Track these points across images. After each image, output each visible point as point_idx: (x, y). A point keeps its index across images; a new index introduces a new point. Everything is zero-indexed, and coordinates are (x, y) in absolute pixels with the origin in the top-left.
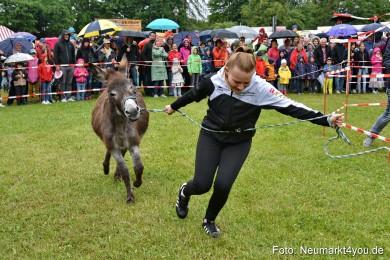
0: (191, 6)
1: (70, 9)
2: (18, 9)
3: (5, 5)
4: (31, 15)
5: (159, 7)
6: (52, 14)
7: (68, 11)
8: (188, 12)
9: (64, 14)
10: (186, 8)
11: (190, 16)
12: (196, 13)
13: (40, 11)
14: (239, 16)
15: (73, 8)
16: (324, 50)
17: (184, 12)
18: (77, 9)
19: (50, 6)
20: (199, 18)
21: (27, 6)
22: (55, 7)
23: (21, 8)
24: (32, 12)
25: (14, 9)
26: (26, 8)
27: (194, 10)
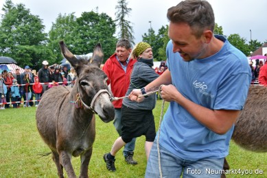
2: (20, 51)
3: (12, 48)
4: (28, 55)
5: (108, 49)
6: (41, 54)
7: (51, 52)
9: (49, 54)
13: (34, 52)
14: (158, 55)
15: (55, 51)
18: (57, 51)
19: (40, 49)
21: (26, 49)
22: (43, 50)
23: (22, 50)
24: (29, 53)
26: (25, 51)
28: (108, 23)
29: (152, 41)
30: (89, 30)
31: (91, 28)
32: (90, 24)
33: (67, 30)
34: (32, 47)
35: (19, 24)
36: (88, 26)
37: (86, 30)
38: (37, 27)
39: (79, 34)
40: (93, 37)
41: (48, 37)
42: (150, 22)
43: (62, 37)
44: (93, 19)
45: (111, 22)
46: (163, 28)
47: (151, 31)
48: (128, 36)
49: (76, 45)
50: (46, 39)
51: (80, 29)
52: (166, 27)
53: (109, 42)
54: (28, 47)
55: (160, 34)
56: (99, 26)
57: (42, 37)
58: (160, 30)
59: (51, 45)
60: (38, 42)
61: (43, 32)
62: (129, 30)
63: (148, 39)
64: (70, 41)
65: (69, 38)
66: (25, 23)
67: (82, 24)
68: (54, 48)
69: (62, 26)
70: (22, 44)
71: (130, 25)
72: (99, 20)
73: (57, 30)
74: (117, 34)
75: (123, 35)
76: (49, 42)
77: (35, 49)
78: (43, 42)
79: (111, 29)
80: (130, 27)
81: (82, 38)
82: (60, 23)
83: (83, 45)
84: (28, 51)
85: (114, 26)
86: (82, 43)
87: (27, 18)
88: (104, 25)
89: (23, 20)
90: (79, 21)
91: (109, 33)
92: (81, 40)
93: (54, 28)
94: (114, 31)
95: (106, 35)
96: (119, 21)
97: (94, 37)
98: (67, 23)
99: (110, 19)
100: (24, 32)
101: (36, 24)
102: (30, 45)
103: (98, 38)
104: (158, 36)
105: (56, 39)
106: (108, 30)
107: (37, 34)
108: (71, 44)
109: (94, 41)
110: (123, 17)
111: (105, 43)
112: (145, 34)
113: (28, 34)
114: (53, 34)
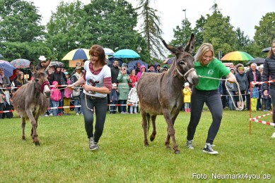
0: (154, 47)
1: (52, 50)
2: (8, 49)
7: (50, 51)
8: (151, 52)
10: (149, 48)
11: (153, 56)
12: (158, 53)
13: (27, 52)
15: (55, 49)
16: (254, 73)
17: (148, 52)
18: (58, 50)
19: (34, 47)
20: (160, 58)
21: (15, 47)
22: (39, 48)
23: (11, 48)
24: (20, 52)
25: (5, 49)
26: (14, 49)
27: (157, 50)
28: (127, 12)
29: (187, 37)
30: (101, 21)
31: (103, 18)
32: (103, 13)
33: (71, 21)
34: (24, 43)
35: (6, 13)
36: (100, 16)
37: (96, 21)
38: (31, 17)
39: (88, 27)
40: (105, 31)
41: (46, 31)
42: (184, 10)
43: (65, 31)
44: (107, 6)
45: (131, 10)
46: (202, 18)
47: (186, 23)
48: (153, 30)
49: (83, 42)
50: (44, 33)
51: (88, 20)
52: (206, 18)
53: (127, 37)
54: (19, 44)
55: (198, 26)
56: (114, 17)
57: (38, 31)
58: (198, 21)
59: (49, 42)
60: (32, 37)
61: (39, 24)
62: (156, 21)
63: (182, 34)
64: (75, 36)
65: (74, 32)
66: (15, 12)
67: (92, 13)
68: (54, 46)
69: (65, 16)
70: (11, 41)
71: (157, 14)
72: (114, 8)
73: (58, 21)
74: (140, 27)
75: (147, 28)
76: (47, 37)
77: (28, 47)
78: (38, 38)
79: (130, 20)
80: (157, 18)
81: (92, 33)
82: (63, 12)
83: (92, 41)
84: (18, 50)
85: (136, 15)
86: (91, 39)
87: (18, 5)
88: (122, 14)
89: (12, 8)
90: (87, 9)
91: (128, 25)
92: (90, 35)
93: (54, 19)
94: (135, 23)
95: (124, 28)
96: (142, 9)
97: (108, 31)
98: (71, 13)
99: (130, 6)
100: (13, 24)
101: (30, 14)
102: (22, 42)
103: (113, 32)
104: (195, 30)
105: (56, 33)
106: (127, 21)
107: (31, 28)
108: (77, 40)
109: (108, 36)
110: (147, 4)
111: (123, 38)
112: (178, 27)
113: (19, 27)
114: (52, 26)
